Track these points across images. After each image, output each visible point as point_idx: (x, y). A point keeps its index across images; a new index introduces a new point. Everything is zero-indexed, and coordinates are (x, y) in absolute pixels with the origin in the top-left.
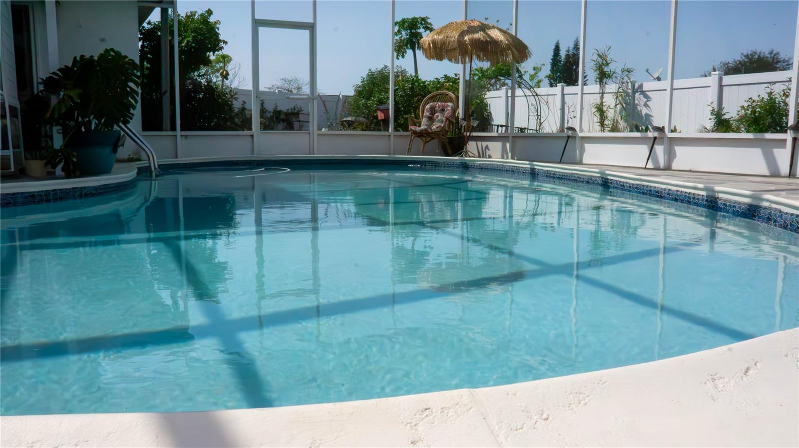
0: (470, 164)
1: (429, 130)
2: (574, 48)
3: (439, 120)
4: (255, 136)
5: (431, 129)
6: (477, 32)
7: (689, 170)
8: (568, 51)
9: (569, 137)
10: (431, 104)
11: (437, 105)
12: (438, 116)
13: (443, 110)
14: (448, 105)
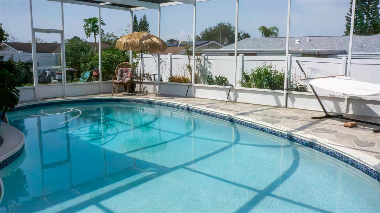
0: (152, 102)
1: (123, 82)
2: (144, 18)
3: (125, 76)
4: (36, 88)
5: (124, 82)
6: (148, 39)
7: (244, 102)
8: (141, 19)
9: (189, 86)
10: (121, 68)
11: (124, 69)
12: (125, 74)
13: (127, 72)
14: (129, 69)
